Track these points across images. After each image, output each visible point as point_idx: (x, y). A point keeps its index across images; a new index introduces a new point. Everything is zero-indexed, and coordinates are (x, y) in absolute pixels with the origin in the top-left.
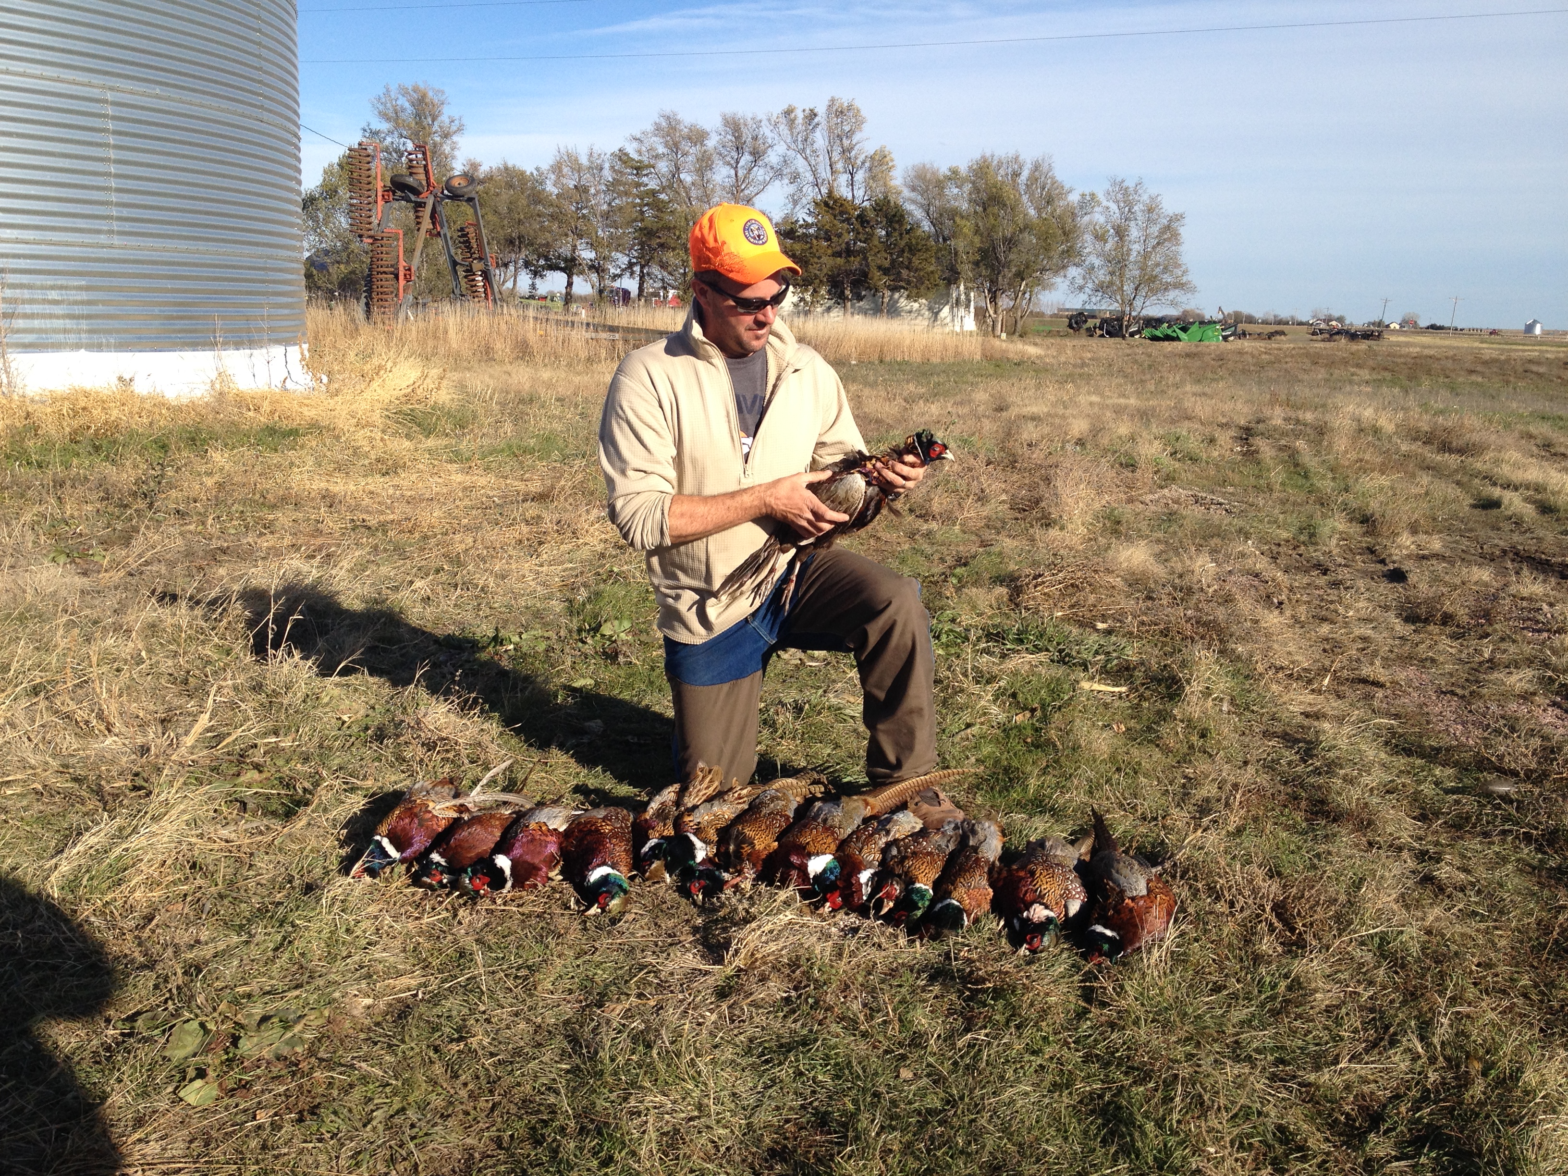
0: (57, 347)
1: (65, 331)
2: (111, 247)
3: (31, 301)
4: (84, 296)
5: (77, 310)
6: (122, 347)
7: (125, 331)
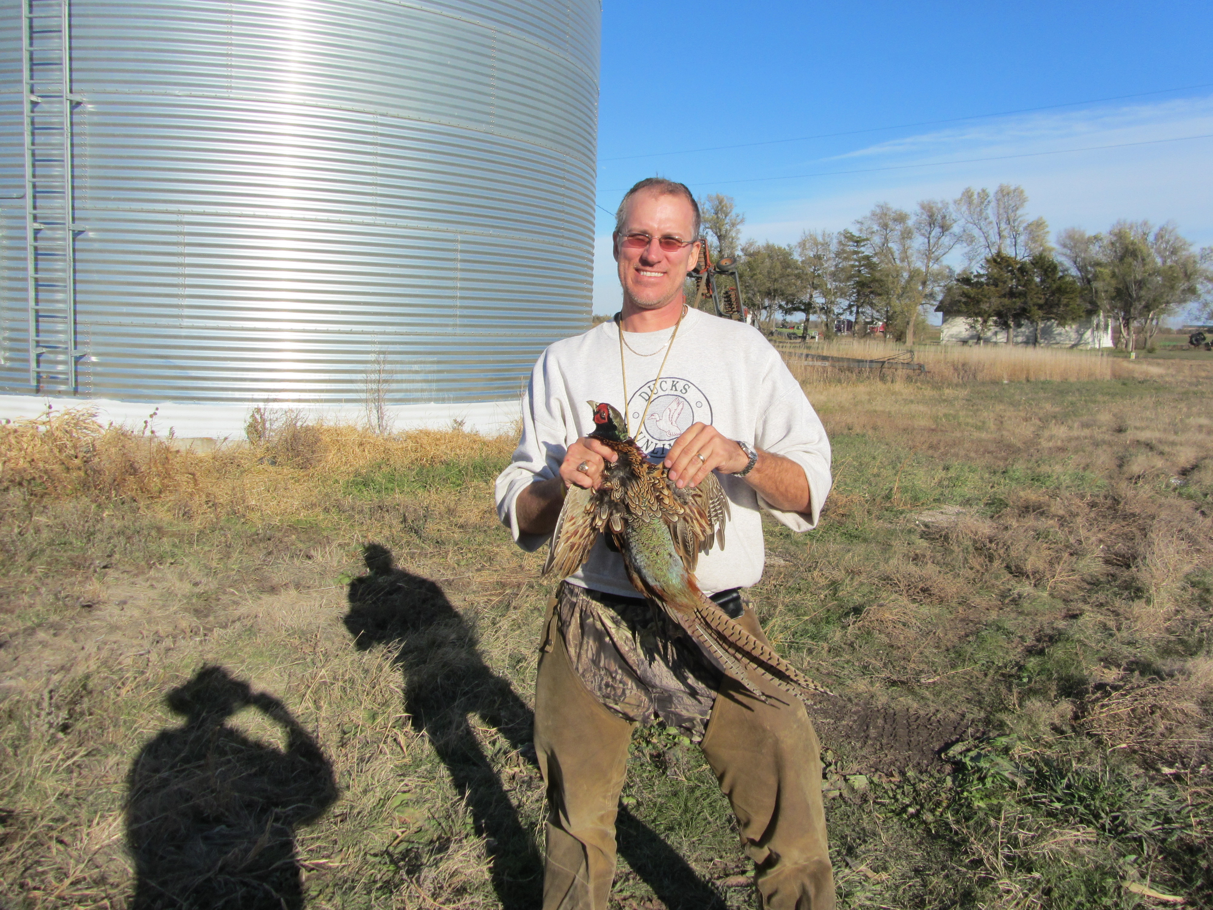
0: (416, 400)
1: (422, 390)
2: (455, 335)
3: (402, 372)
4: (435, 367)
5: (431, 377)
6: (458, 400)
7: (461, 389)
